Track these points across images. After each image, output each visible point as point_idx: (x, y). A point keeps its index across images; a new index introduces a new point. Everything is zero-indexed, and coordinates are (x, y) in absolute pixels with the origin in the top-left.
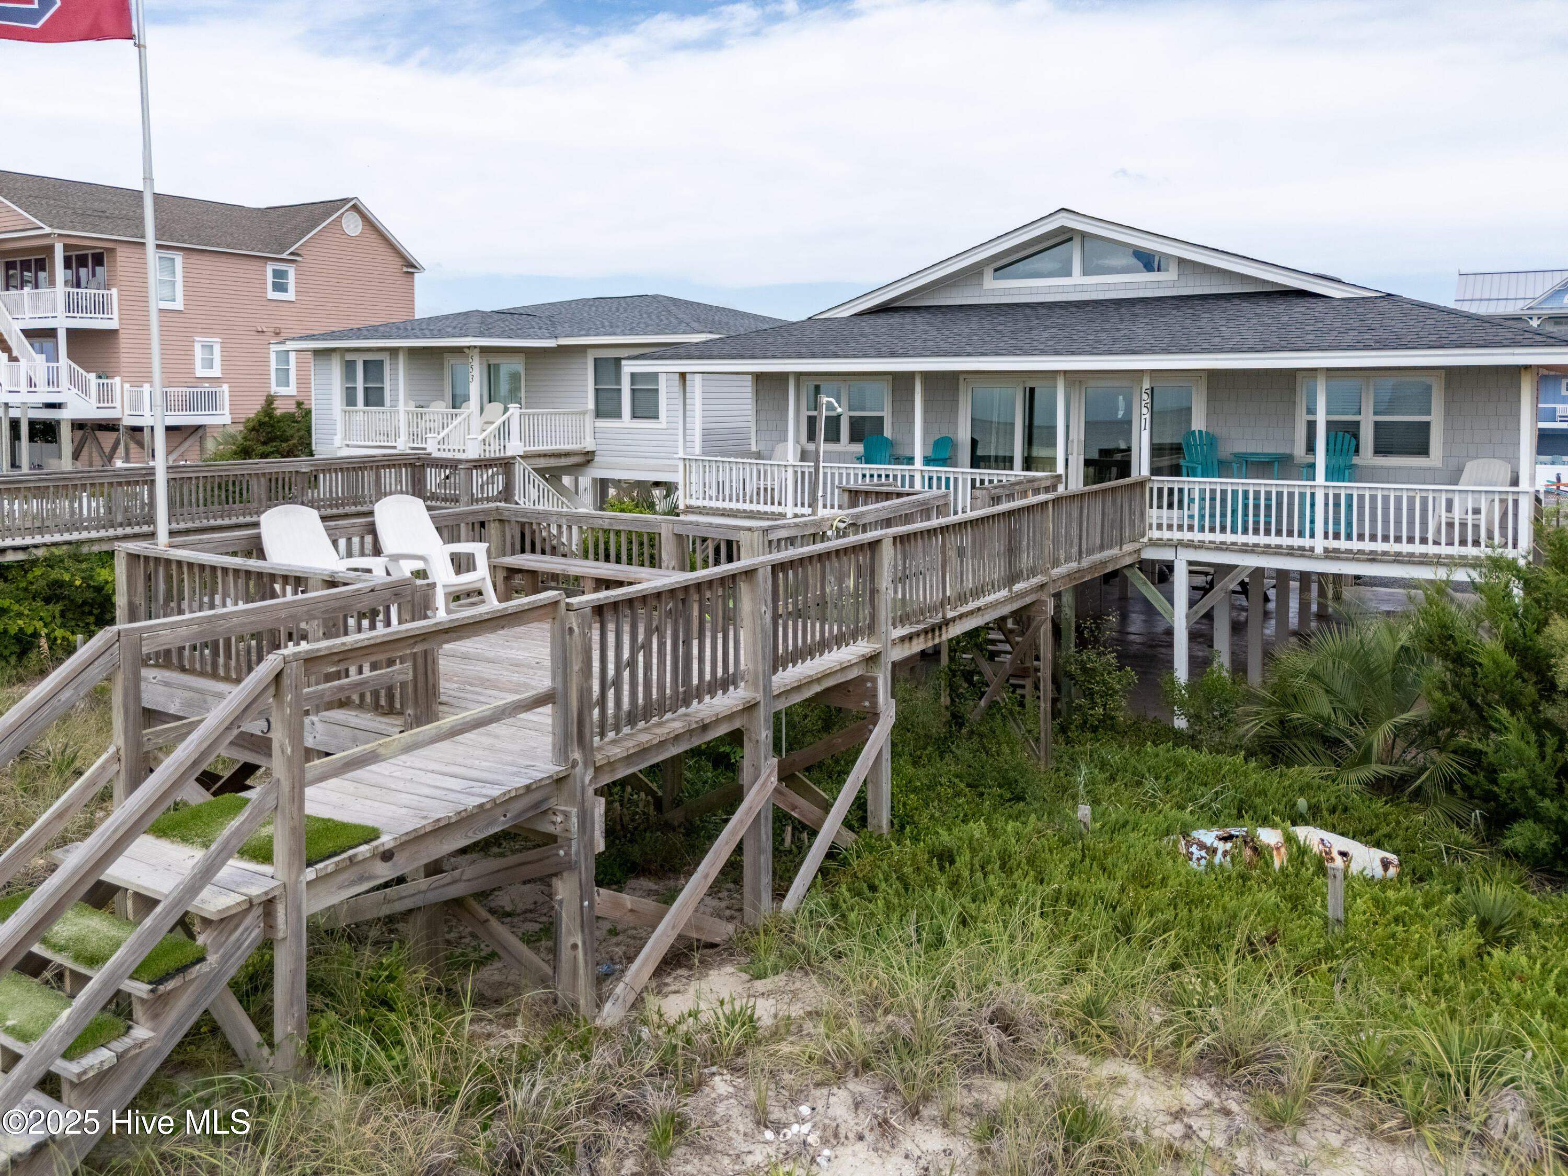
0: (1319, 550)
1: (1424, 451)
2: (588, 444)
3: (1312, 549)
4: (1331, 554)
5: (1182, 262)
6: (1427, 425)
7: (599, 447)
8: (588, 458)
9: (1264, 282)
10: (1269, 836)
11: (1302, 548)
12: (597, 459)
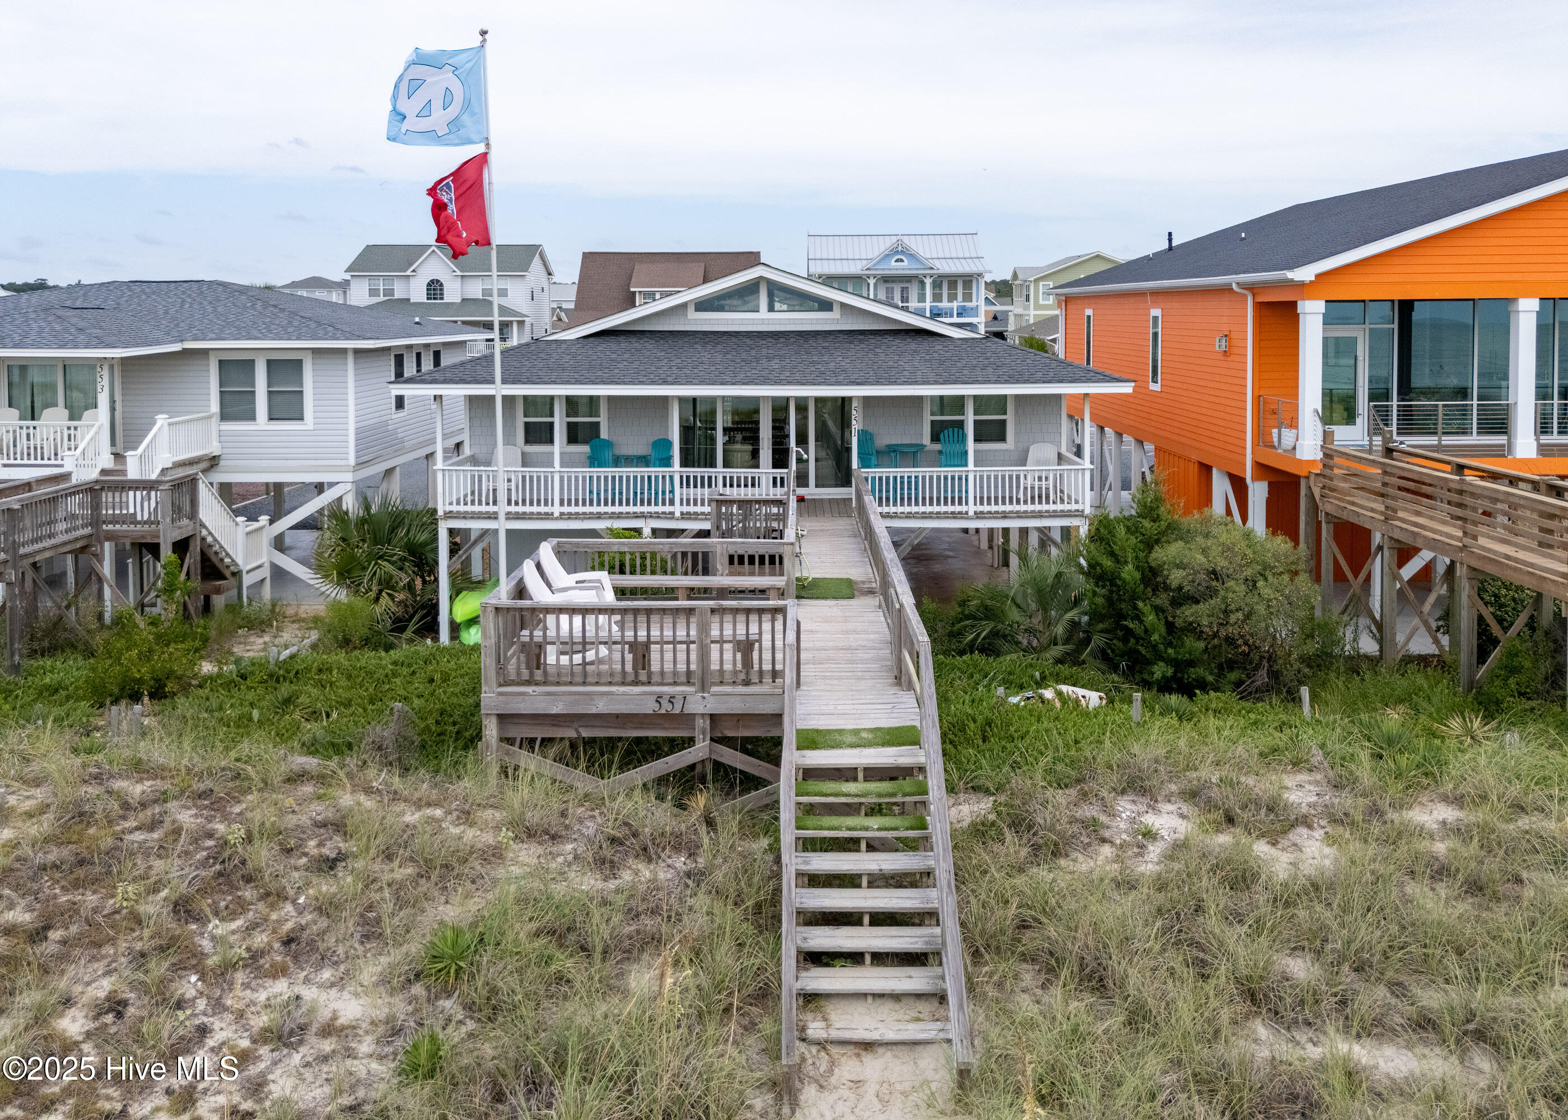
0: (971, 513)
1: (1002, 438)
2: (214, 448)
3: (967, 513)
4: (979, 515)
5: (843, 305)
6: (1004, 422)
7: (226, 451)
8: (213, 462)
9: (901, 322)
10: (1048, 694)
11: (960, 513)
12: (222, 463)
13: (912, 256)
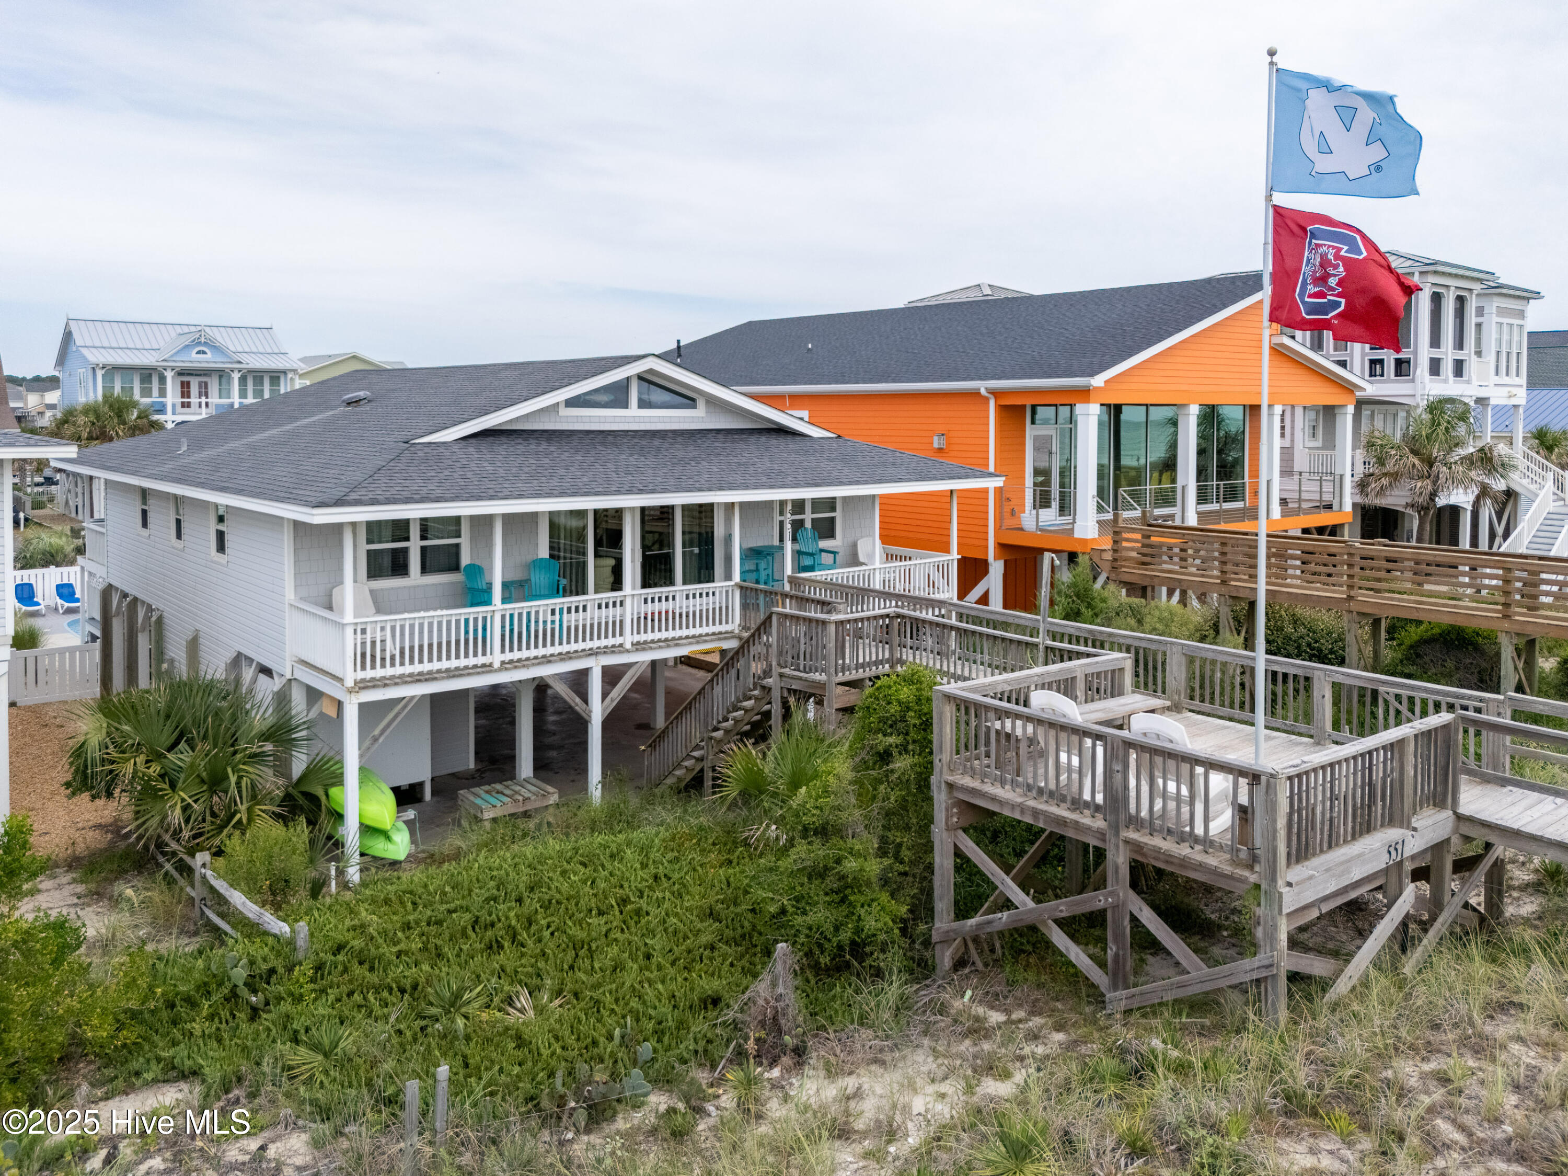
9: (768, 421)
13: (216, 348)
